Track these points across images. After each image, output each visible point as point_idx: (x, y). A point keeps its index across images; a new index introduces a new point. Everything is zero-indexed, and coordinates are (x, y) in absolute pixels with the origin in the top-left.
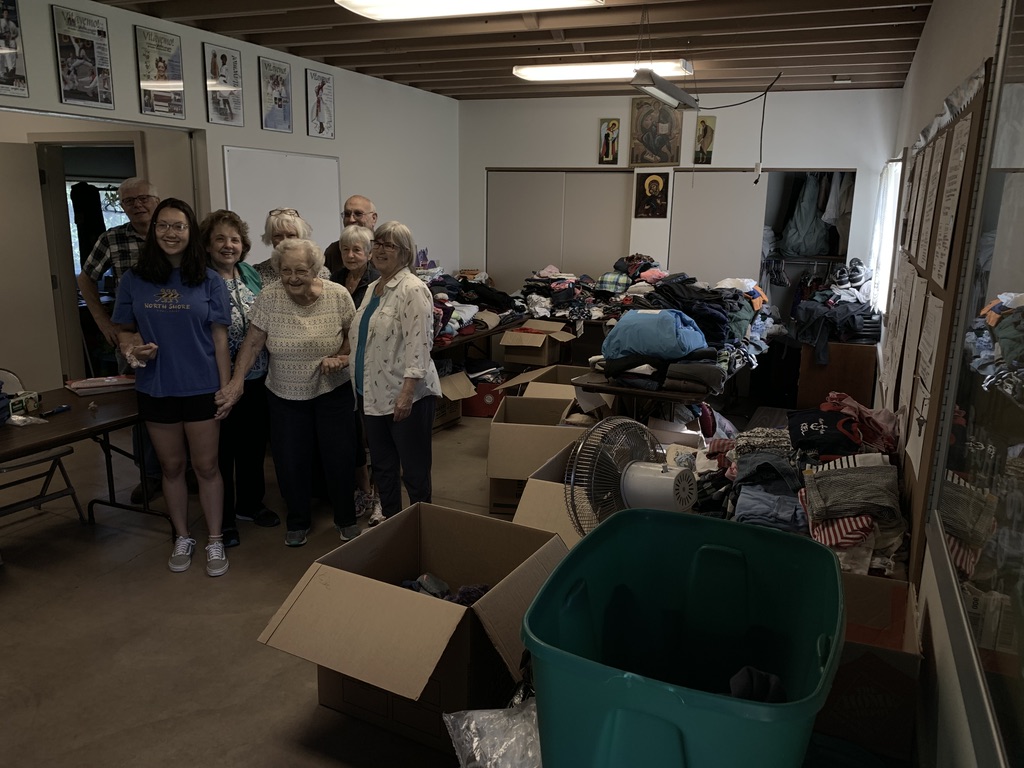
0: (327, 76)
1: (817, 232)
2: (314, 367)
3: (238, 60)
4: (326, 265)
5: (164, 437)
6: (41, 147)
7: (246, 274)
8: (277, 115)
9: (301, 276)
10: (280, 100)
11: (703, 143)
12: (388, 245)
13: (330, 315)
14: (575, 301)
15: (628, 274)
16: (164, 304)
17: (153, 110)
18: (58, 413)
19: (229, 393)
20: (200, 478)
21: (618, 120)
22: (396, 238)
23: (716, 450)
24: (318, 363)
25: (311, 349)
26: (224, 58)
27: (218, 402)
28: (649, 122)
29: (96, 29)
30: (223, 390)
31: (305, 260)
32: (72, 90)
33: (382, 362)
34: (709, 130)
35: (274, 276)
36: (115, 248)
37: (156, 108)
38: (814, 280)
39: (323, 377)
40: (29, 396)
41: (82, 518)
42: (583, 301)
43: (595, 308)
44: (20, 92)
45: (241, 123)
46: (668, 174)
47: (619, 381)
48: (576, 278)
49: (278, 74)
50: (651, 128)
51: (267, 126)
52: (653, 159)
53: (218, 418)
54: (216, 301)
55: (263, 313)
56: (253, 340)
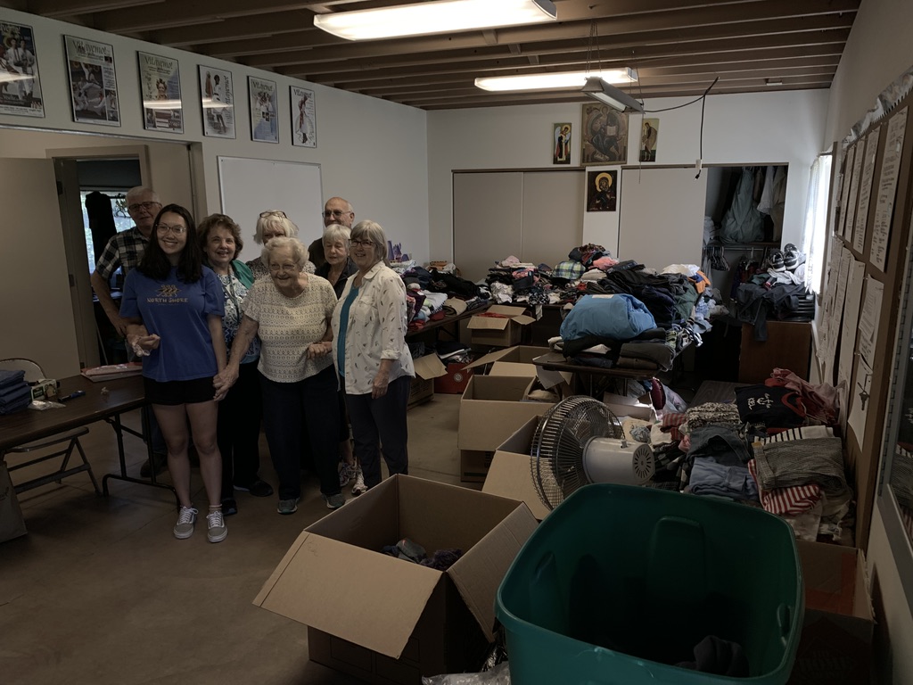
0: (309, 92)
1: (754, 221)
2: (301, 353)
3: (230, 80)
4: (310, 260)
5: (168, 417)
6: (58, 162)
7: (239, 269)
8: (264, 128)
9: (288, 271)
10: (267, 114)
11: (647, 143)
12: (366, 242)
13: (314, 306)
14: (534, 288)
15: (582, 262)
16: (165, 298)
17: (155, 126)
18: (74, 397)
19: (226, 377)
20: (200, 454)
21: (570, 124)
22: (372, 236)
23: (669, 424)
24: (304, 348)
25: (298, 337)
26: (217, 78)
27: (216, 385)
28: (598, 125)
29: (103, 55)
30: (220, 374)
31: (291, 255)
32: (83, 110)
33: (361, 346)
34: (652, 131)
35: (265, 271)
36: (123, 250)
37: (157, 124)
38: (751, 264)
39: (310, 361)
40: (48, 383)
41: (97, 490)
42: (541, 288)
43: (552, 294)
44: (37, 113)
45: (233, 136)
46: (616, 171)
47: (576, 360)
48: (534, 267)
49: (265, 91)
50: (600, 130)
51: (256, 138)
52: (602, 158)
53: (216, 400)
54: (211, 295)
55: (254, 305)
56: (246, 329)
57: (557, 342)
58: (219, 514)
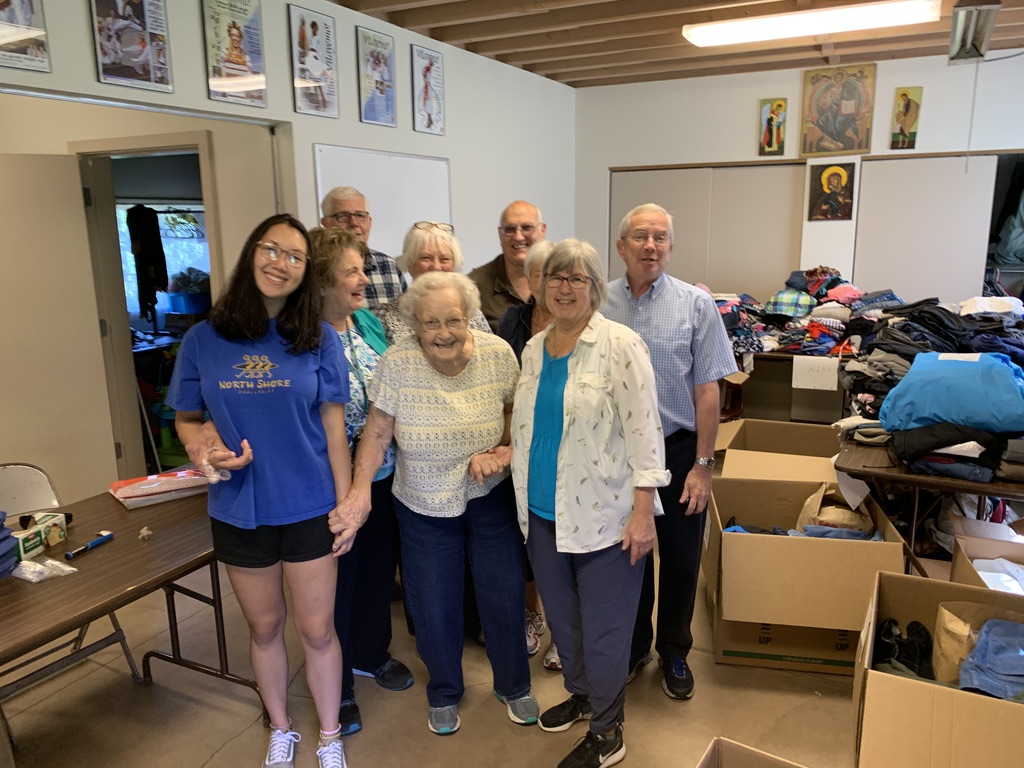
6: (84, 159)
8: (378, 104)
10: (382, 83)
11: (904, 122)
14: (740, 328)
16: (250, 380)
17: (224, 96)
18: (94, 548)
19: (350, 514)
20: (309, 650)
21: (785, 100)
22: (589, 266)
26: (314, 25)
27: (334, 529)
28: (828, 100)
30: (340, 508)
31: (459, 303)
32: (114, 63)
34: (912, 105)
41: (134, 675)
42: (749, 328)
43: (767, 337)
44: (36, 65)
45: (335, 113)
46: (854, 164)
47: (919, 465)
48: (739, 299)
49: (379, 50)
50: (831, 107)
51: (366, 118)
52: (832, 146)
53: (336, 555)
54: (330, 369)
55: (389, 389)
56: (377, 430)
57: (857, 427)
58: (338, 745)
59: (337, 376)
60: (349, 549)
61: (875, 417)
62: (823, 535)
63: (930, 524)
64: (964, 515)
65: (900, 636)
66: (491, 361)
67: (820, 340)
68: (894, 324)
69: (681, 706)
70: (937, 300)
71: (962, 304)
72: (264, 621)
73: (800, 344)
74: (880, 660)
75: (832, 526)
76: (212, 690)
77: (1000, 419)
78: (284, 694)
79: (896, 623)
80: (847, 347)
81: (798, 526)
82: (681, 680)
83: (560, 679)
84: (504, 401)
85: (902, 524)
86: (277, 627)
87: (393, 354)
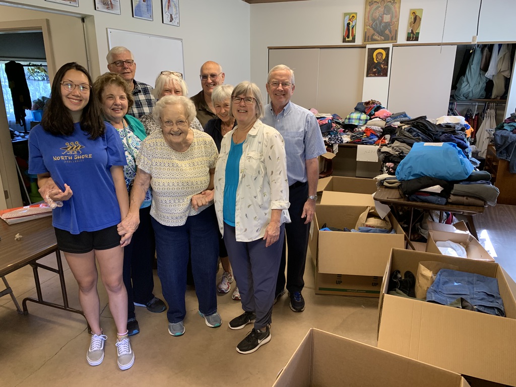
1: (481, 84)
8: (142, 7)
9: (180, 127)
11: (413, 27)
14: (332, 131)
16: (70, 155)
21: (356, 14)
22: (255, 93)
28: (377, 15)
34: (417, 18)
41: (18, 310)
42: (336, 131)
43: (345, 136)
45: (118, 12)
46: (389, 48)
47: (413, 197)
48: (332, 117)
50: (378, 18)
51: (135, 15)
52: (379, 38)
53: (122, 246)
54: (113, 148)
55: (146, 159)
56: (141, 181)
57: (385, 179)
58: (127, 340)
59: (117, 151)
60: (129, 243)
61: (393, 174)
62: (368, 231)
63: (418, 225)
64: (434, 221)
65: (401, 278)
66: (202, 145)
67: (370, 137)
68: (405, 128)
69: (299, 315)
70: (425, 117)
71: (437, 119)
72: (86, 280)
73: (361, 139)
74: (391, 289)
75: (372, 227)
76: (60, 316)
77: (451, 174)
78: (98, 317)
79: (399, 272)
80: (383, 141)
81: (356, 228)
82: (299, 303)
83: (240, 304)
84: (209, 167)
85: (406, 226)
86: (93, 284)
87: (148, 140)
